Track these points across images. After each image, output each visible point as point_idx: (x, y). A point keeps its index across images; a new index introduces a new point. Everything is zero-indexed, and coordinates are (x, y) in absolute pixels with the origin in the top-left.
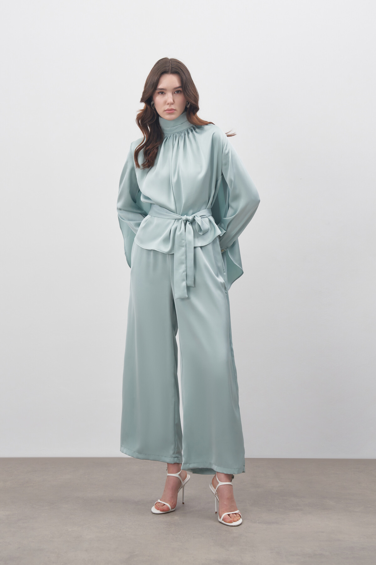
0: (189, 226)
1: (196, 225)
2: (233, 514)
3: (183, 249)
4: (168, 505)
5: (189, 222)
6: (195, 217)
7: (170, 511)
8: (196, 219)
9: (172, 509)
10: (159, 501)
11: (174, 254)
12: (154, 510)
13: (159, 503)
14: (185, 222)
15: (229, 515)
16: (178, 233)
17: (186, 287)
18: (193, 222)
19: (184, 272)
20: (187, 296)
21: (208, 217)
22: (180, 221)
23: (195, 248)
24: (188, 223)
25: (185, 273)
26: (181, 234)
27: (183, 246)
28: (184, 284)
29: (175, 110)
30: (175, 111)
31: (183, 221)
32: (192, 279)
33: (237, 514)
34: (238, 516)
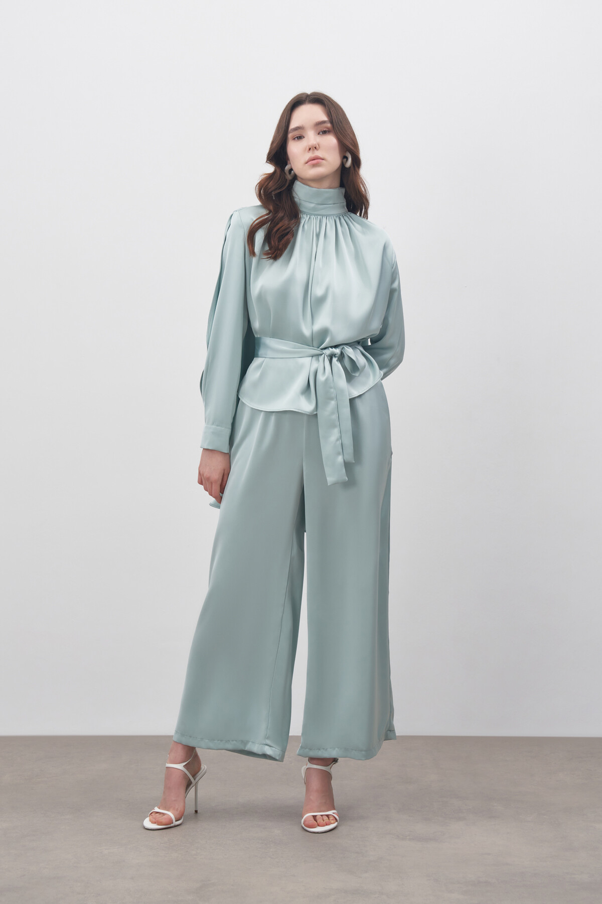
0: (336, 363)
1: (347, 360)
2: (322, 815)
3: (333, 403)
4: (171, 814)
5: (337, 358)
6: (344, 348)
7: (172, 825)
8: (348, 351)
9: (176, 821)
10: (157, 809)
11: (317, 414)
12: (147, 823)
13: (157, 813)
14: (329, 359)
15: (314, 817)
16: (321, 378)
17: (343, 464)
19: (337, 440)
20: (347, 479)
22: (322, 358)
23: (352, 401)
24: (335, 360)
25: (339, 443)
26: (327, 380)
27: (332, 399)
28: (340, 459)
29: (323, 159)
30: (323, 161)
31: (326, 358)
32: (349, 450)
33: (330, 816)
34: (331, 818)
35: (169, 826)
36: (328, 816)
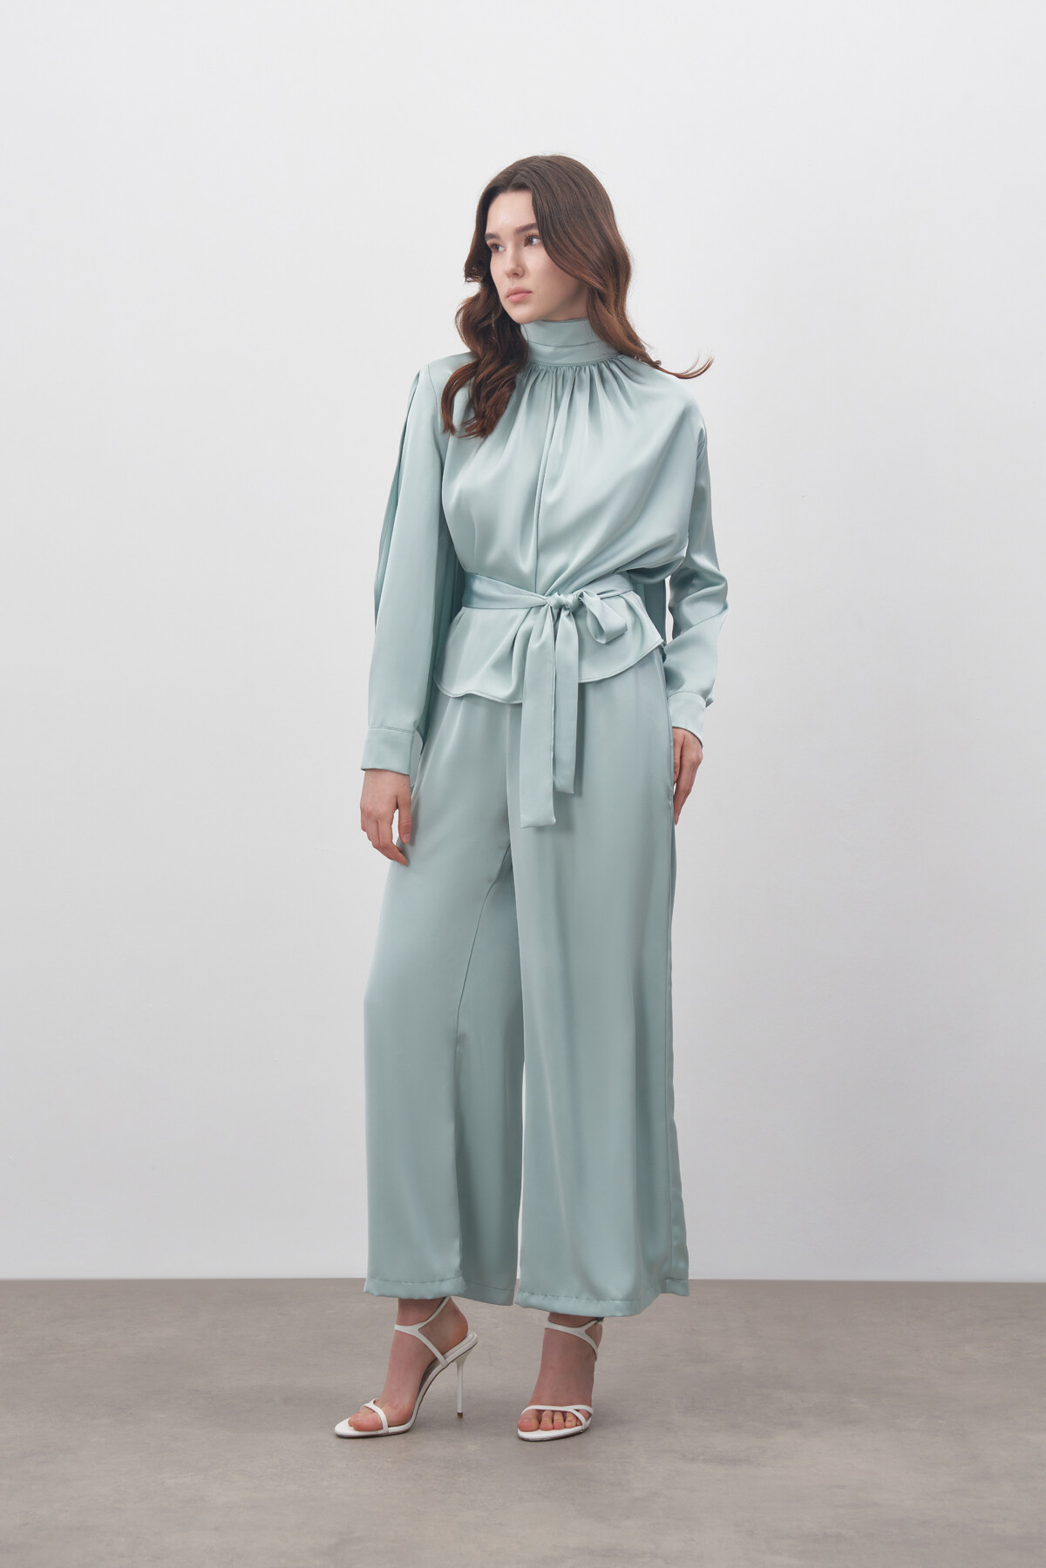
0: (566, 621)
1: (589, 620)
5: (567, 612)
6: (581, 595)
8: (587, 600)
9: (389, 1427)
11: (521, 705)
12: (343, 1427)
13: (367, 1410)
14: (555, 612)
15: (539, 1412)
16: (534, 645)
17: (553, 795)
18: (578, 610)
20: (555, 820)
21: (623, 595)
22: (543, 609)
23: (582, 687)
24: (564, 614)
25: (550, 753)
26: (543, 647)
27: (547, 683)
28: (547, 784)
29: (530, 292)
30: (531, 294)
31: (549, 613)
32: (568, 771)
33: (568, 1414)
34: (569, 1418)
35: (370, 1434)
36: (564, 1414)
